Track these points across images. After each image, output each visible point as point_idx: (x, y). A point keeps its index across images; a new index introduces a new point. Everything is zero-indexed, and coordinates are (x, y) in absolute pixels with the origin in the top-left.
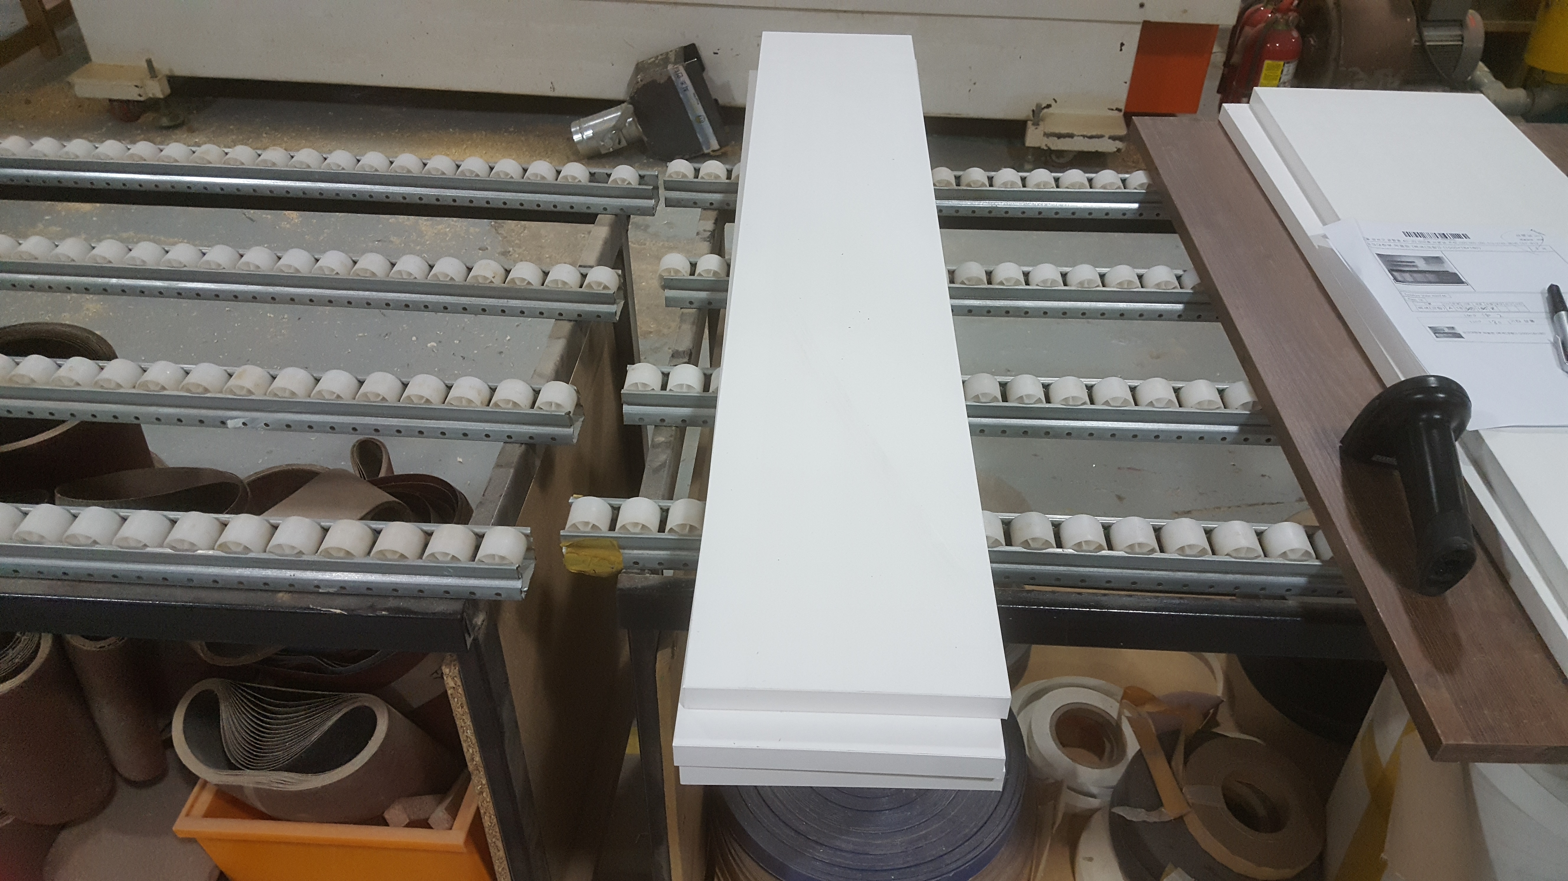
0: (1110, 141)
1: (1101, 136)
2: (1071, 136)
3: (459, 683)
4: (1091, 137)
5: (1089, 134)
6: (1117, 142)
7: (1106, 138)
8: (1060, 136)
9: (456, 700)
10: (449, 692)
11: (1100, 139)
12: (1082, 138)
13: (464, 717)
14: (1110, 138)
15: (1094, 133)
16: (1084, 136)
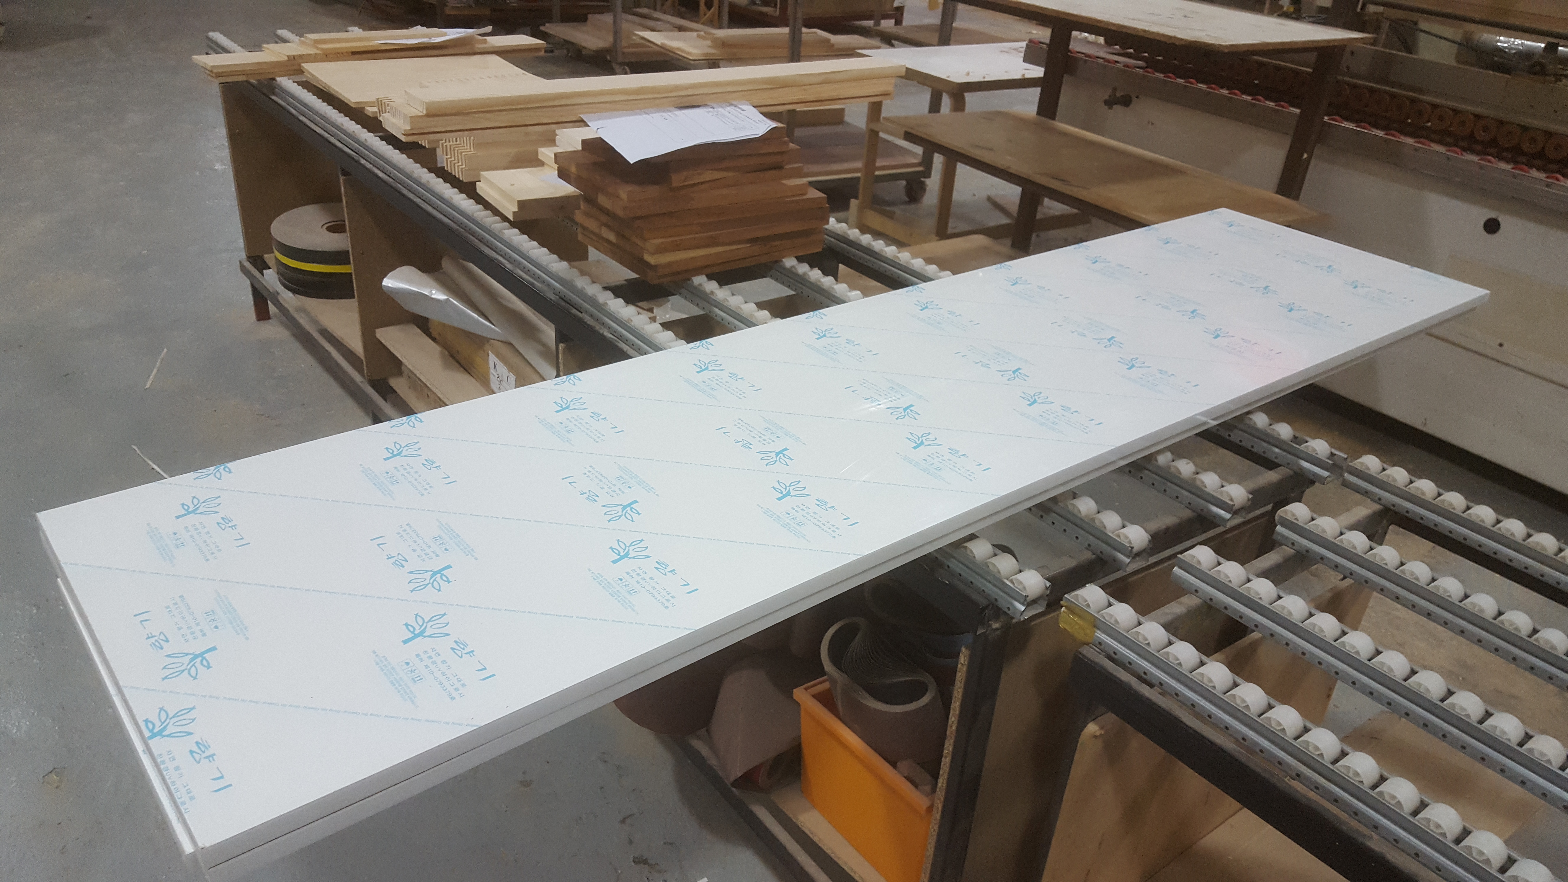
3: (966, 663)
9: (960, 674)
10: (959, 666)
13: (959, 690)
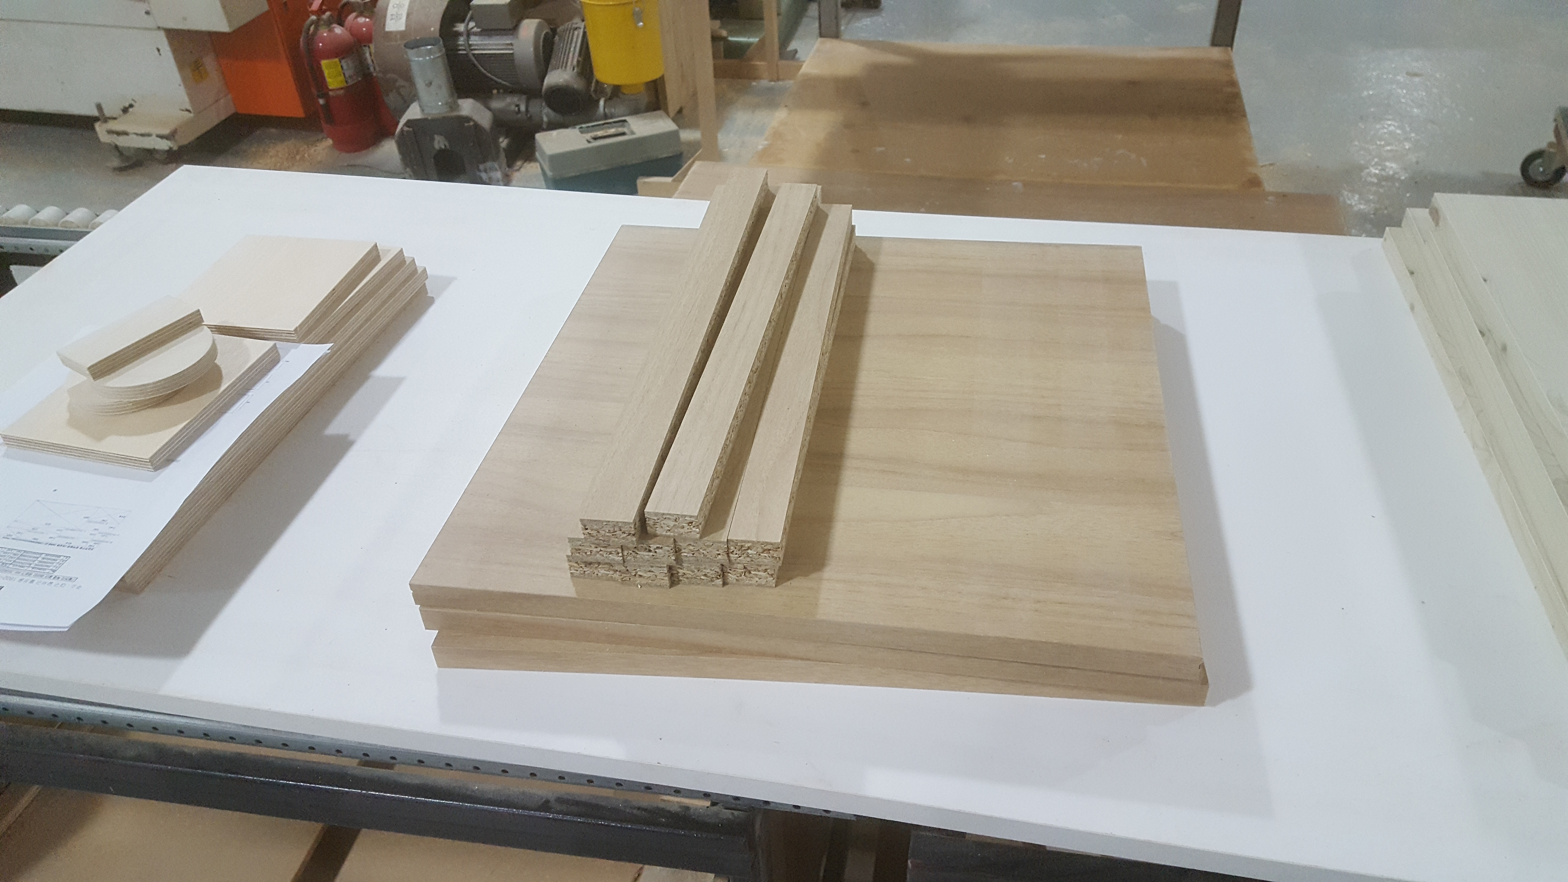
0: (158, 139)
1: (149, 135)
2: (126, 133)
4: (142, 135)
5: (139, 132)
6: (165, 141)
7: (154, 136)
8: (119, 134)
11: (150, 138)
12: (135, 136)
14: (158, 136)
15: (143, 132)
16: (137, 134)
